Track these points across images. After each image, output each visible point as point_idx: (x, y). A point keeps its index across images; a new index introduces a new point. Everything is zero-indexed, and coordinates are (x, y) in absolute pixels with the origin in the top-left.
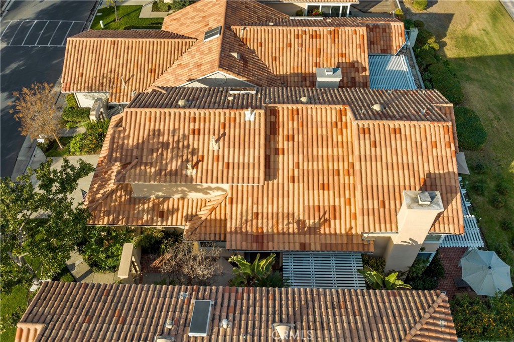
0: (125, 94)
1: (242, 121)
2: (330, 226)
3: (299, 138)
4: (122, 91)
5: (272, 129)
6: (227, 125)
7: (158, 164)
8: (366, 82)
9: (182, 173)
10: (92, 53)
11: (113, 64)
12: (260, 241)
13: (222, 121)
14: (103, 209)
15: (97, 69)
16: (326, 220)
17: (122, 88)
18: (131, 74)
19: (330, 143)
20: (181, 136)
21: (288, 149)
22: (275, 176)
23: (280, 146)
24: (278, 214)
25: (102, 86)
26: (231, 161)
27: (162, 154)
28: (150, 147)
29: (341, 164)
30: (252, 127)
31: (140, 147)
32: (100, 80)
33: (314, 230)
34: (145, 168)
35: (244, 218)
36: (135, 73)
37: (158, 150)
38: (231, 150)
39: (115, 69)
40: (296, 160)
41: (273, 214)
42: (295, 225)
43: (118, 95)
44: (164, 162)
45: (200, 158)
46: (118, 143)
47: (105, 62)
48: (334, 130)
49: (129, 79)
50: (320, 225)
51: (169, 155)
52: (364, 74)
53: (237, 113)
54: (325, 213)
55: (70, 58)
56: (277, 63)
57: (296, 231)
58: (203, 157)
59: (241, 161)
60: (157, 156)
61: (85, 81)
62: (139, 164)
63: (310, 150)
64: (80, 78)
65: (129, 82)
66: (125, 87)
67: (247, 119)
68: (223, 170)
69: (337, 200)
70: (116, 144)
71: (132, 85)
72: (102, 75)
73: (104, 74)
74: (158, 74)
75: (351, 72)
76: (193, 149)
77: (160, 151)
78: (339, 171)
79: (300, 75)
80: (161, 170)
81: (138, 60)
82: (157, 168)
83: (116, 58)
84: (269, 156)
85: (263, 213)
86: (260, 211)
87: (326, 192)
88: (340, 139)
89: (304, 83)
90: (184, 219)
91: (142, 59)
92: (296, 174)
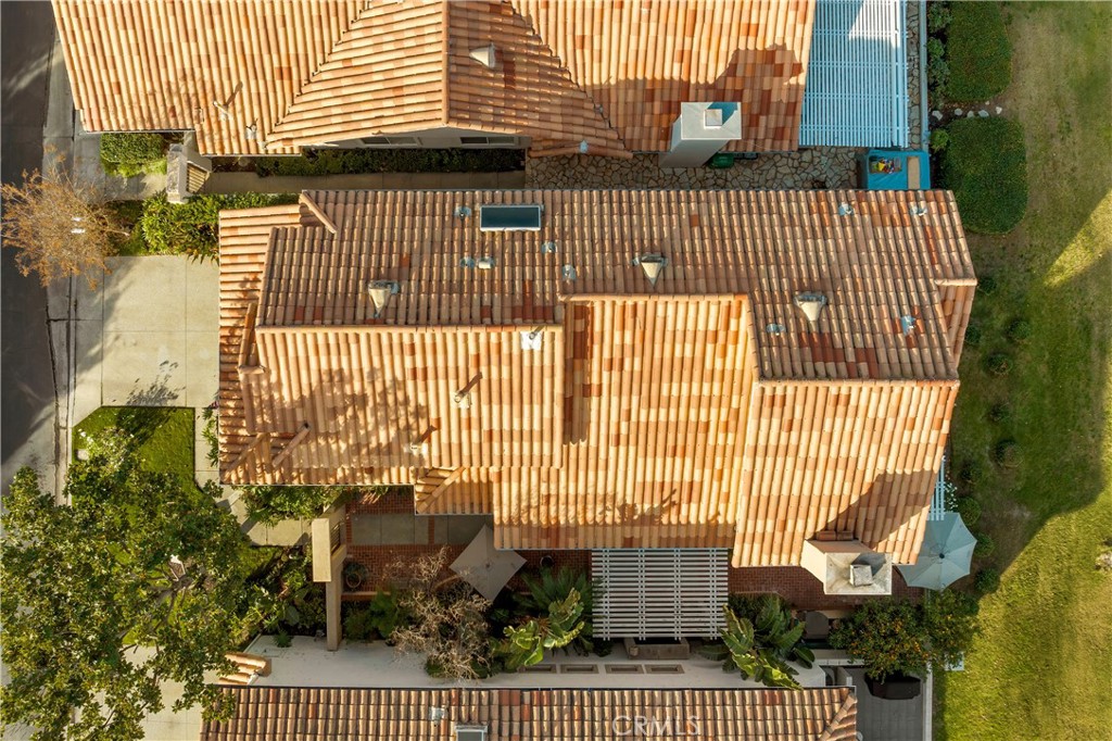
0: (233, 133)
1: (515, 351)
2: (679, 512)
3: (634, 364)
4: (224, 126)
5: (578, 349)
6: (483, 360)
7: (351, 435)
8: (795, 103)
9: (400, 451)
10: (125, 28)
11: (183, 56)
12: (553, 535)
13: (472, 351)
14: (258, 462)
15: (150, 70)
16: (673, 504)
17: (222, 118)
18: (235, 84)
19: (697, 374)
20: (388, 384)
21: (610, 385)
22: (584, 435)
23: (595, 380)
24: (585, 496)
25: (175, 116)
26: (496, 427)
27: (355, 417)
28: (329, 405)
29: (714, 412)
30: (537, 363)
31: (307, 403)
32: (164, 100)
33: (650, 519)
34: (327, 442)
35: (524, 504)
36: (243, 80)
37: (345, 409)
38: (495, 408)
39: (192, 69)
40: (625, 406)
41: (576, 496)
42: (617, 513)
43: (216, 137)
44: (362, 432)
45: (433, 423)
46: (260, 396)
47: (164, 52)
48: (710, 347)
49: (233, 95)
50: (662, 511)
51: (371, 420)
52: (793, 81)
53: (504, 335)
54: (673, 492)
55: (75, 42)
56: (587, 52)
57: (618, 521)
58: (438, 420)
59: (516, 427)
60: (345, 421)
61: (131, 103)
62: (312, 435)
63: (655, 386)
64: (117, 97)
65: (234, 104)
66: (226, 115)
67: (526, 348)
68: (480, 444)
69: (697, 473)
70: (258, 400)
71: (243, 110)
72: (165, 87)
73: (169, 83)
74: (300, 81)
75: (763, 76)
76: (417, 407)
77: (350, 412)
78: (707, 424)
79: (640, 87)
80: (358, 446)
81: (242, 43)
82: (351, 442)
83: (188, 40)
84: (572, 398)
85: (558, 496)
86: (553, 492)
87: (678, 460)
88: (718, 366)
89: (648, 105)
90: (411, 475)
91: (252, 44)
92: (624, 431)
